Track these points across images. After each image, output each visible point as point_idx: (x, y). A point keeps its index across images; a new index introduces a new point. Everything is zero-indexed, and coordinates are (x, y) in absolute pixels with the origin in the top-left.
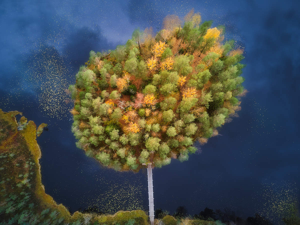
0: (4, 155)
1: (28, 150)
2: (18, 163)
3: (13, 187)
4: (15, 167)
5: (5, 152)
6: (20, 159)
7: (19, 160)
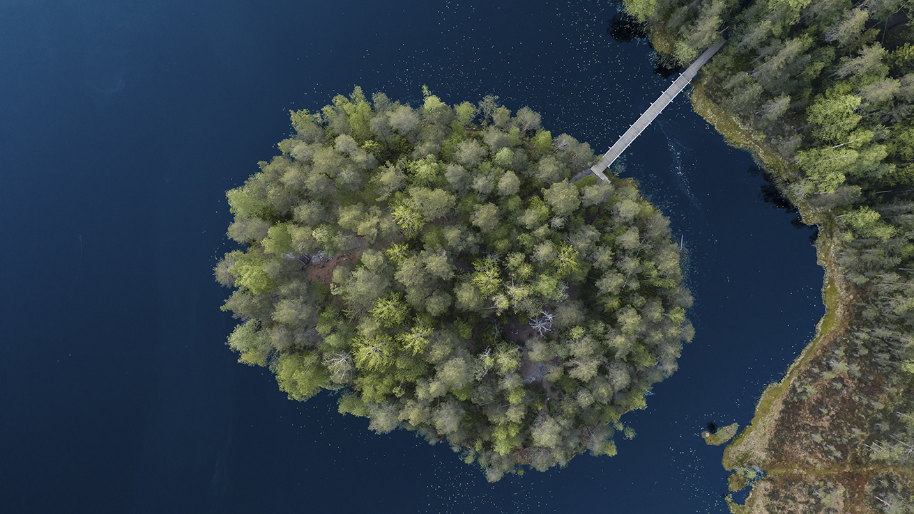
0: (830, 452)
1: (782, 420)
2: (821, 413)
3: (870, 380)
4: (833, 413)
5: (823, 457)
6: (811, 416)
7: (814, 417)
